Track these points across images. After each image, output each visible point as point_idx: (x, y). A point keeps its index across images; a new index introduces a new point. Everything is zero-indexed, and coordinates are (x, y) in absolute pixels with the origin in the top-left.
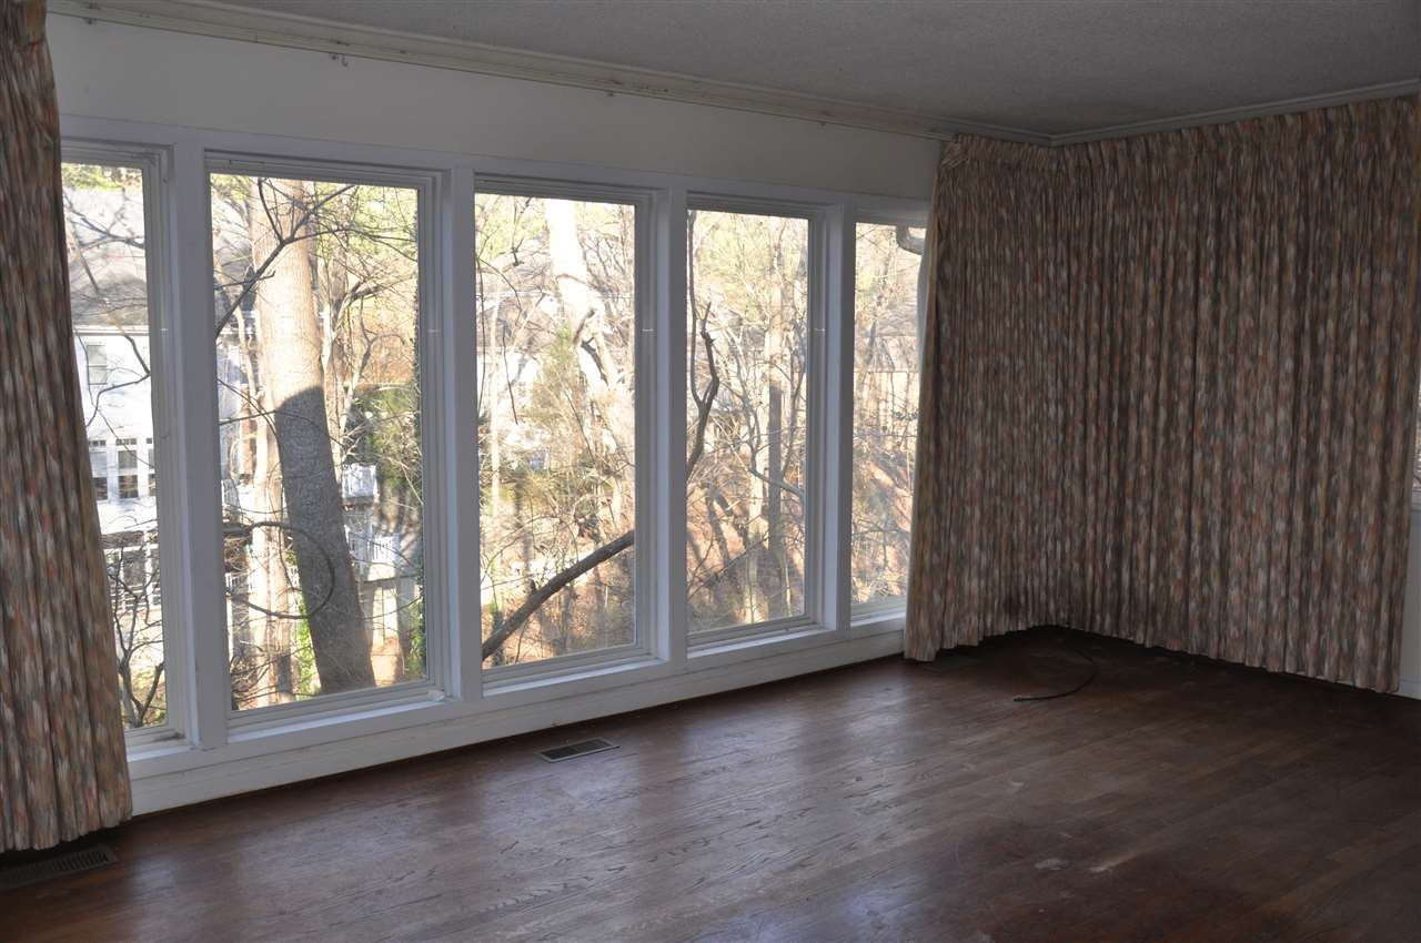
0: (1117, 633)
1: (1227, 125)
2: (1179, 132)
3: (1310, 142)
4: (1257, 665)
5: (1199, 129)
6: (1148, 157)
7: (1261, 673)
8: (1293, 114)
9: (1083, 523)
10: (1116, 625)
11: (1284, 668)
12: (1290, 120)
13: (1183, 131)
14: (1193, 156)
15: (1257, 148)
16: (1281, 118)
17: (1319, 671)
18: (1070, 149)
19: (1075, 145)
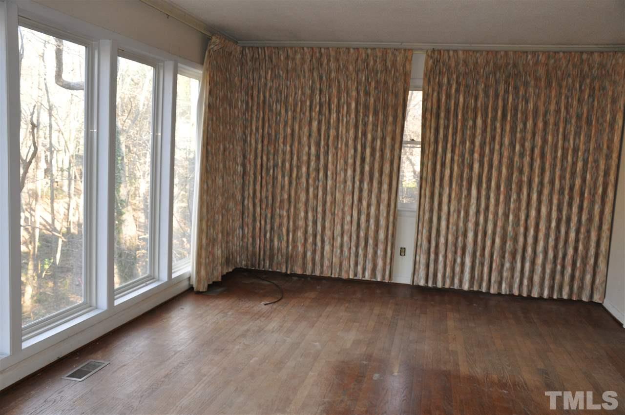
0: (272, 269)
1: (325, 48)
2: (303, 48)
3: (359, 61)
4: (337, 276)
5: (312, 48)
6: (287, 58)
7: (339, 280)
8: (354, 49)
9: (254, 220)
10: (271, 265)
11: (349, 276)
12: (352, 51)
13: (305, 49)
14: (309, 59)
15: (338, 60)
16: (348, 49)
17: (364, 276)
18: (249, 49)
19: (252, 47)
